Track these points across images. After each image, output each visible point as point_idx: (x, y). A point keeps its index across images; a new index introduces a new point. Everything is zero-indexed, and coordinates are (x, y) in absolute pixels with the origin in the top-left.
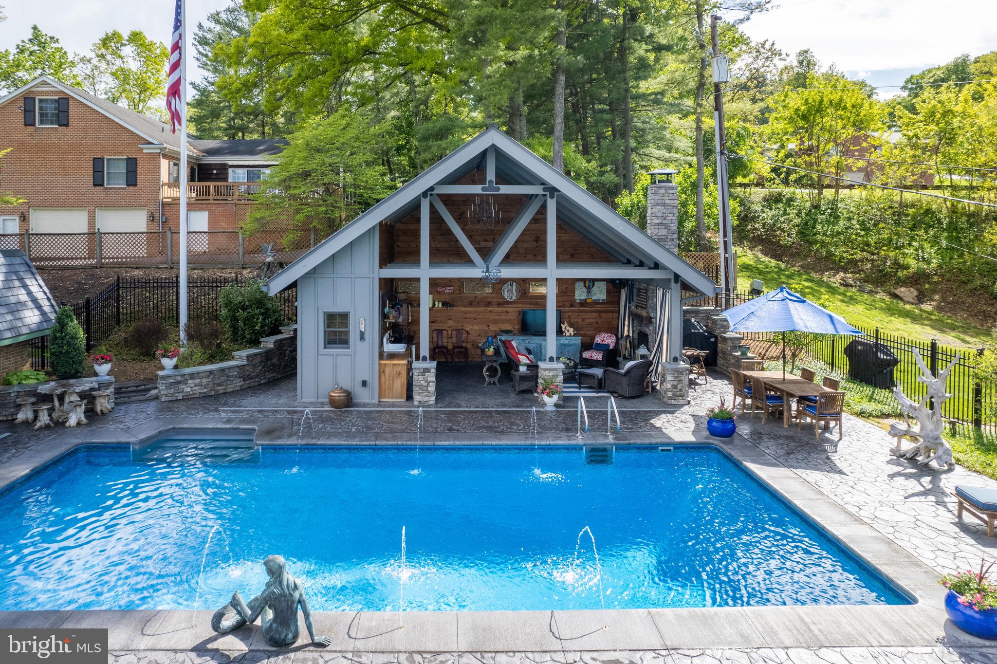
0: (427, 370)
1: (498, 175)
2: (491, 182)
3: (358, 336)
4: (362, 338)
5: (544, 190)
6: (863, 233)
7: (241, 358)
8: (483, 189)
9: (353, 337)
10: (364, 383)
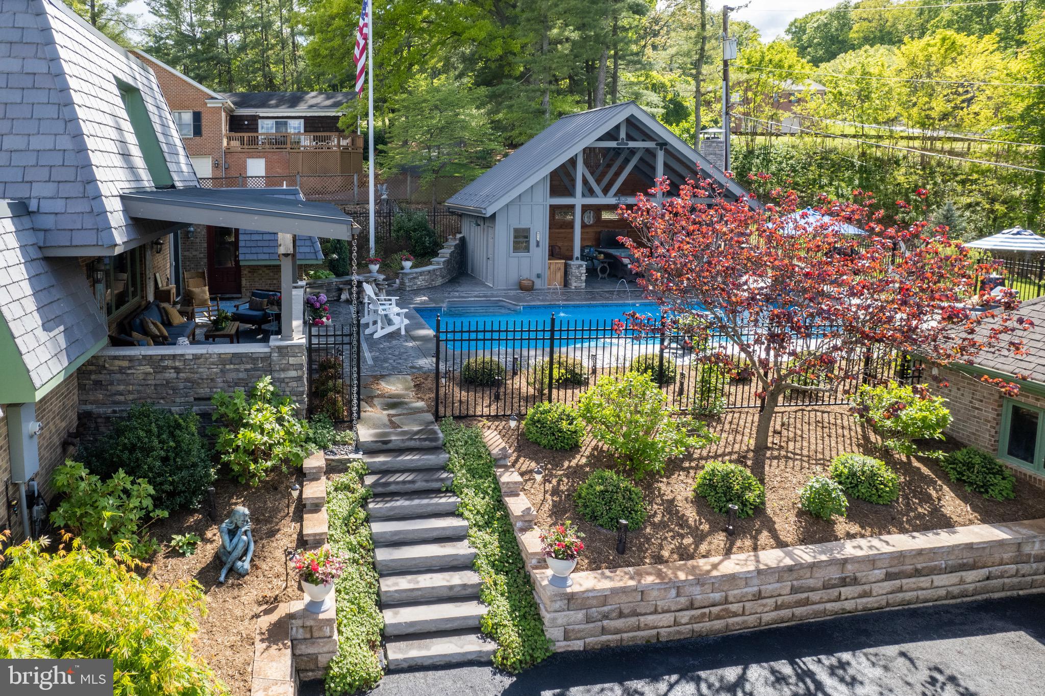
0: (581, 266)
1: (627, 135)
2: (623, 139)
3: (535, 244)
4: (538, 245)
5: (657, 144)
6: (793, 174)
7: (438, 263)
8: (618, 144)
9: (533, 243)
10: (539, 276)
